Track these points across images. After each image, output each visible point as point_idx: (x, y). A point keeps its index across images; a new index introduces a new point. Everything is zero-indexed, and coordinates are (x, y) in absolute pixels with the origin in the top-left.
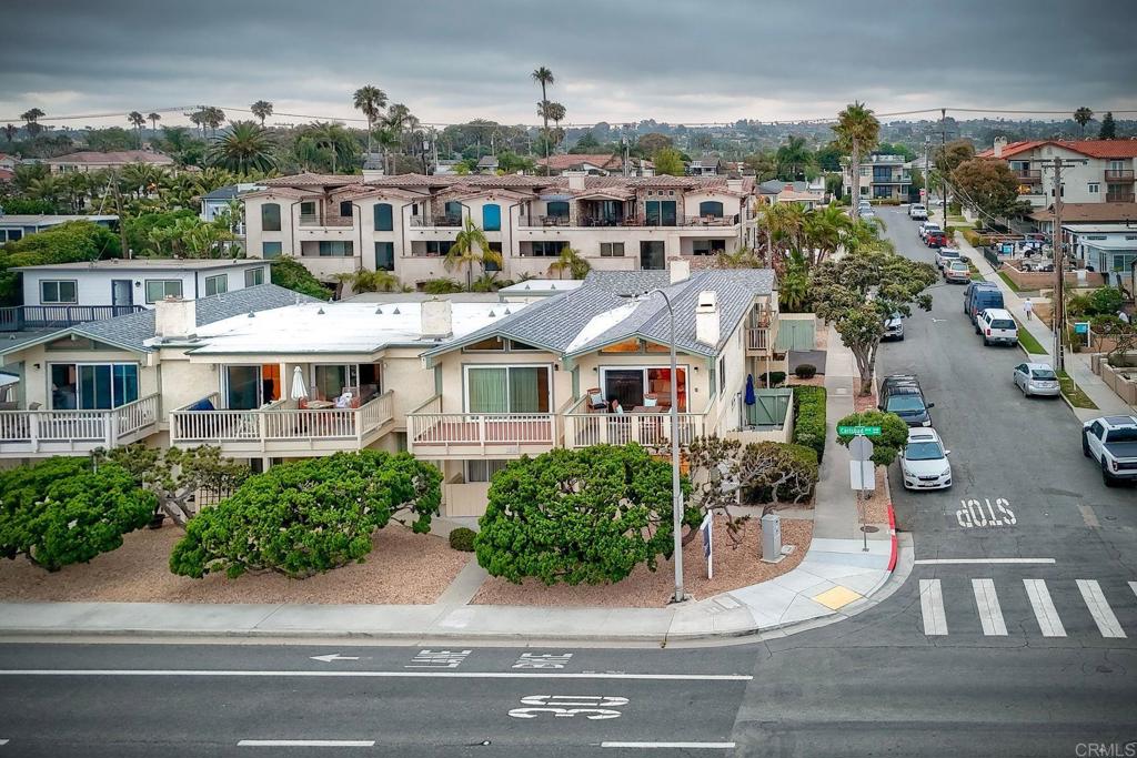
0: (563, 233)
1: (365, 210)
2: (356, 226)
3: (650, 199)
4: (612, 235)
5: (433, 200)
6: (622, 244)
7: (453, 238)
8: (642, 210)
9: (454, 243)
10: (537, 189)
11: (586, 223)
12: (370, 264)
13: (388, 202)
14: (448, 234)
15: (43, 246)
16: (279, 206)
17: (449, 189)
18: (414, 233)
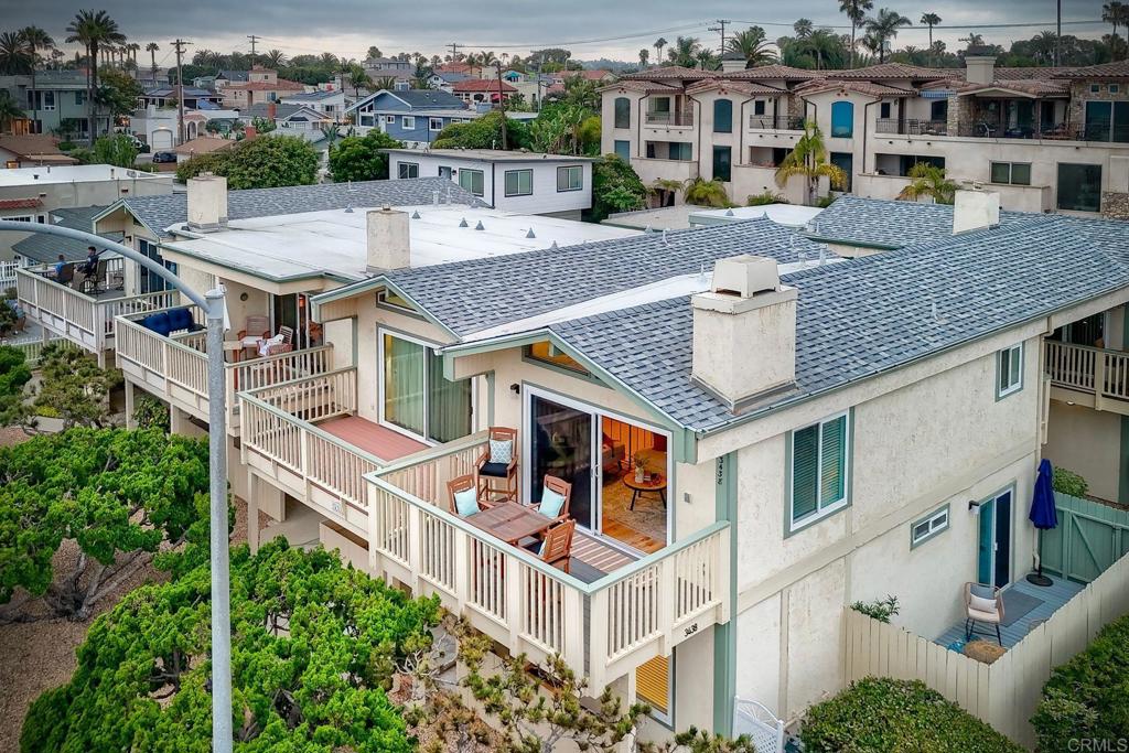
0: (934, 145)
1: (705, 105)
2: (696, 125)
3: (1095, 98)
4: (1011, 151)
5: (791, 96)
6: (1028, 166)
7: (791, 145)
8: (1079, 116)
9: (790, 150)
10: (918, 83)
11: (978, 131)
12: (707, 173)
13: (728, 97)
14: (788, 139)
15: (459, 134)
16: (628, 101)
17: (807, 83)
18: (753, 138)
